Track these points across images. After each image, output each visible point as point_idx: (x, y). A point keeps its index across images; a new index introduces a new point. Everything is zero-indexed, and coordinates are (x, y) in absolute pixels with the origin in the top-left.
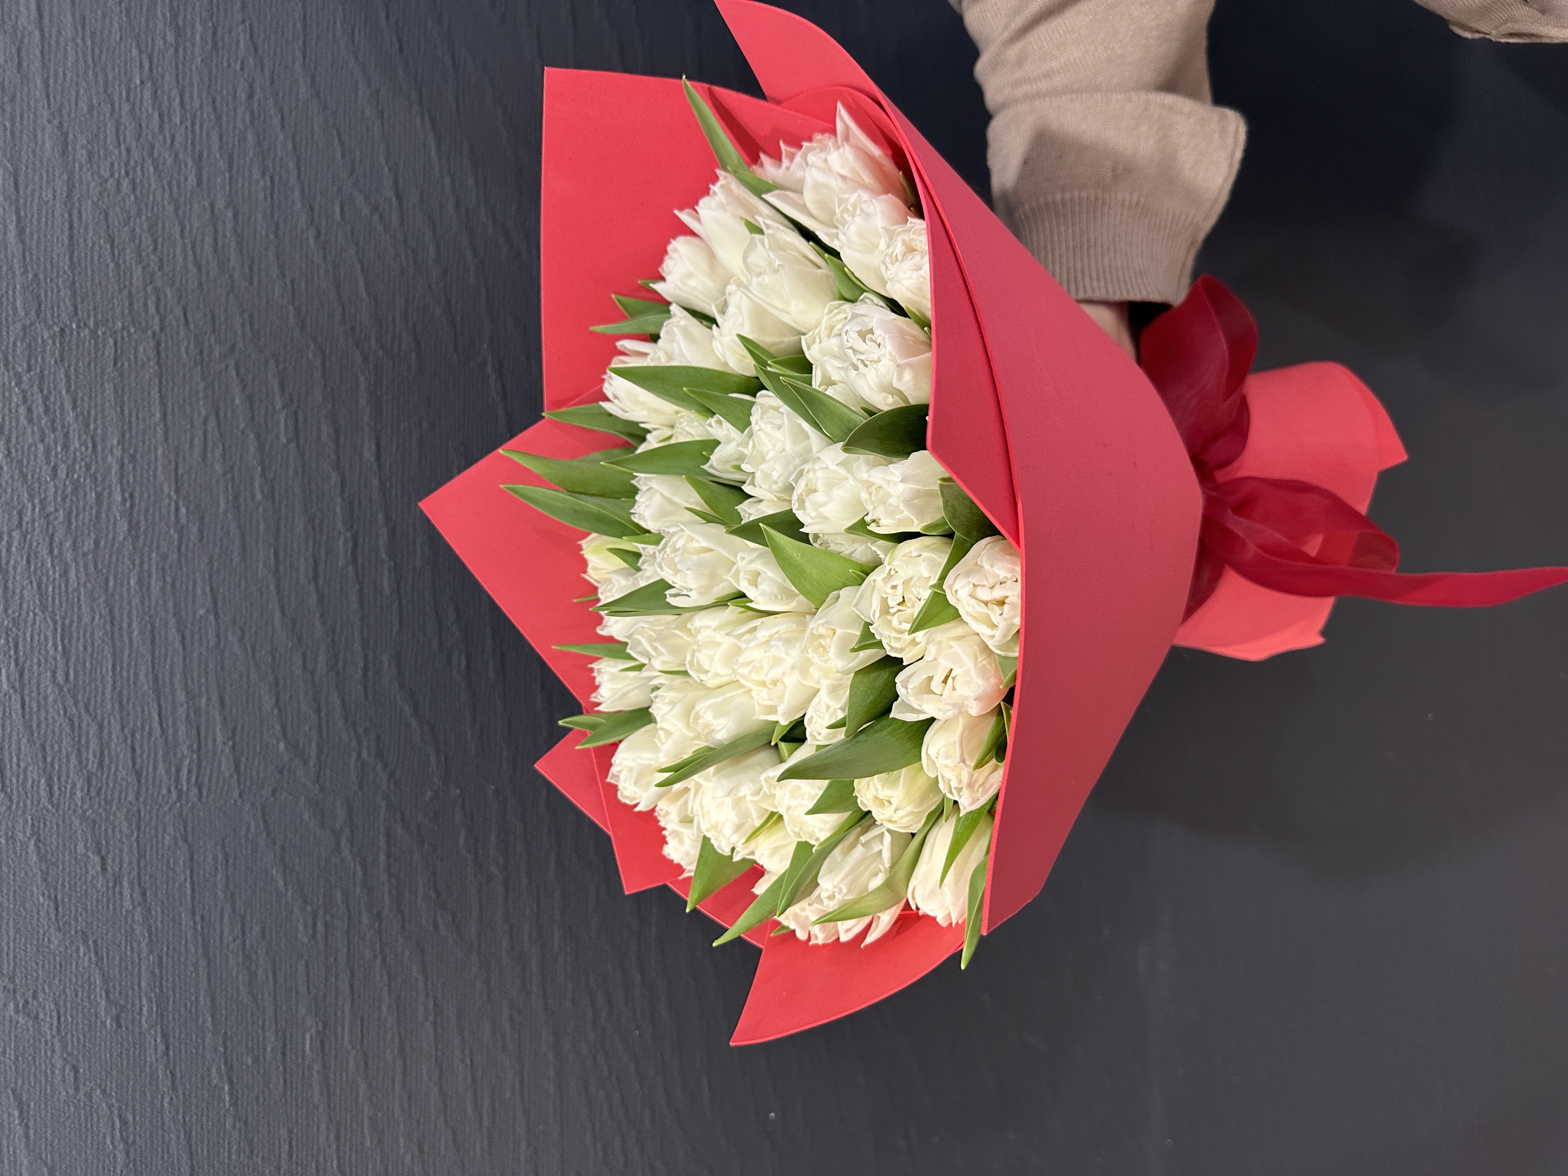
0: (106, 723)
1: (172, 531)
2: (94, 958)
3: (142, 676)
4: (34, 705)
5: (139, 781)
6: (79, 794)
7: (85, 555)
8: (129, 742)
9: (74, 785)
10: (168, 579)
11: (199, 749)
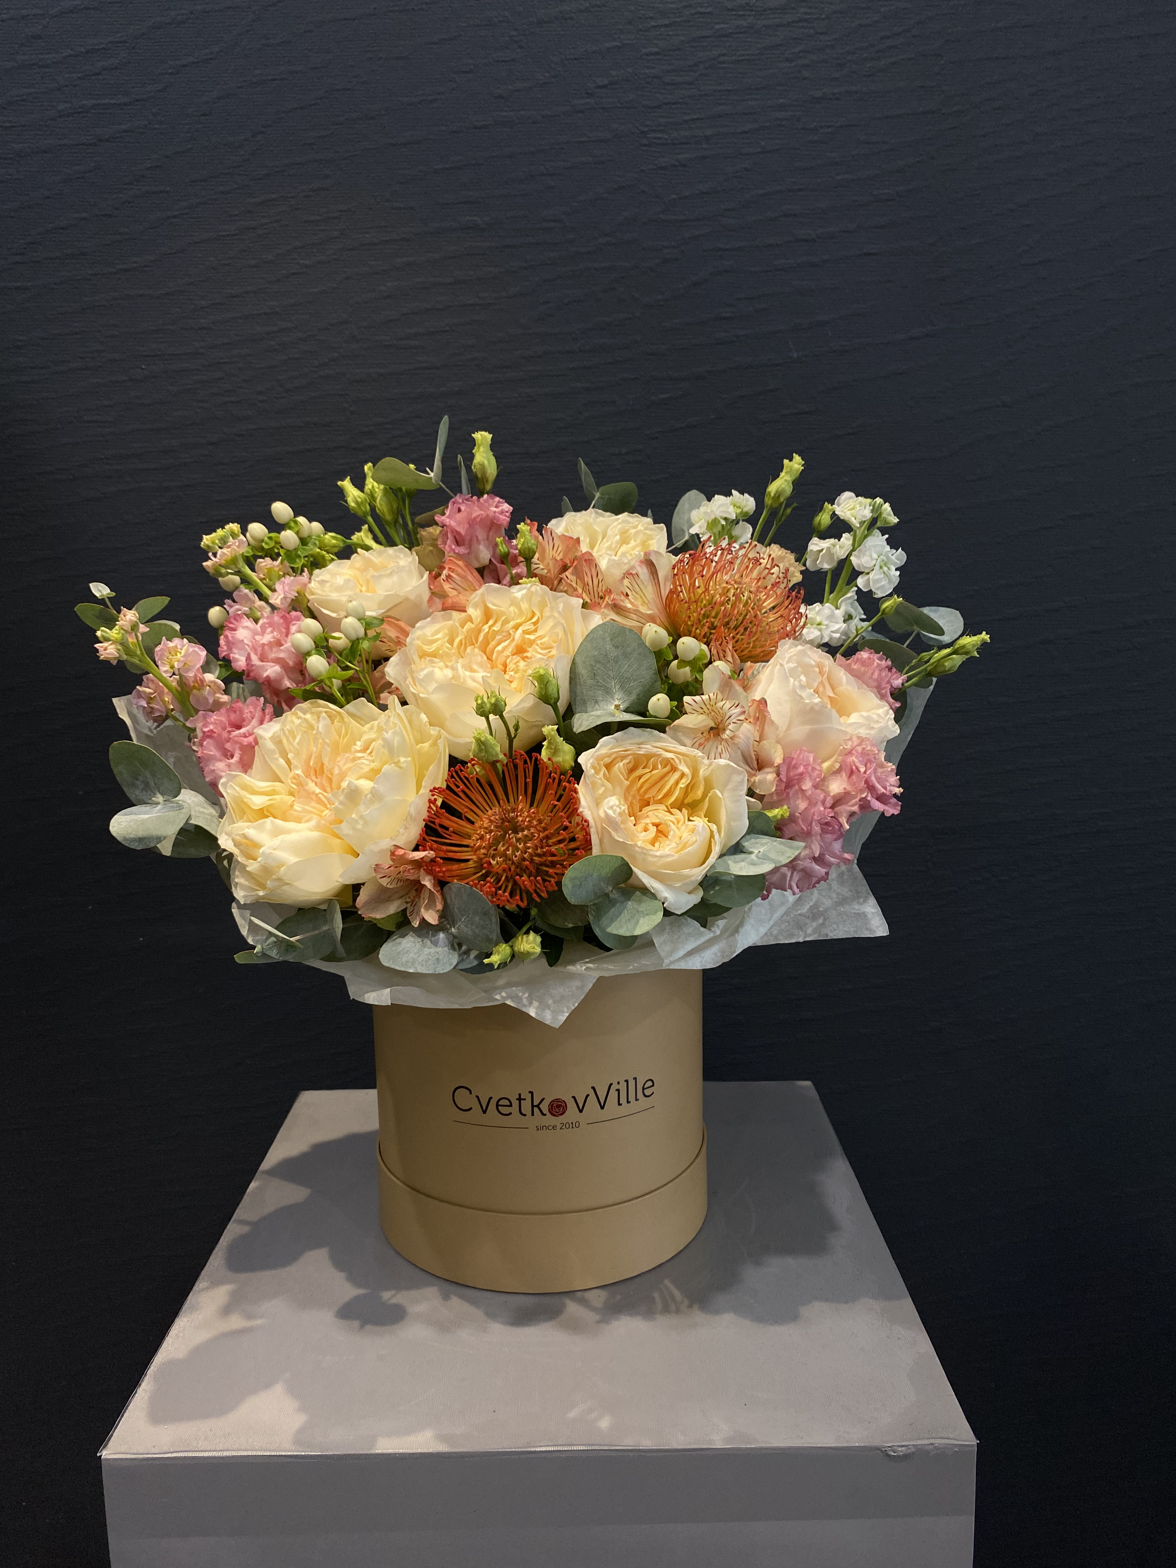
0: (692, 86)
1: (815, 124)
2: (540, 82)
3: (722, 107)
4: (705, 44)
5: (655, 107)
6: (647, 71)
7: (800, 72)
8: (681, 101)
9: (653, 68)
10: (784, 123)
11: (674, 144)
